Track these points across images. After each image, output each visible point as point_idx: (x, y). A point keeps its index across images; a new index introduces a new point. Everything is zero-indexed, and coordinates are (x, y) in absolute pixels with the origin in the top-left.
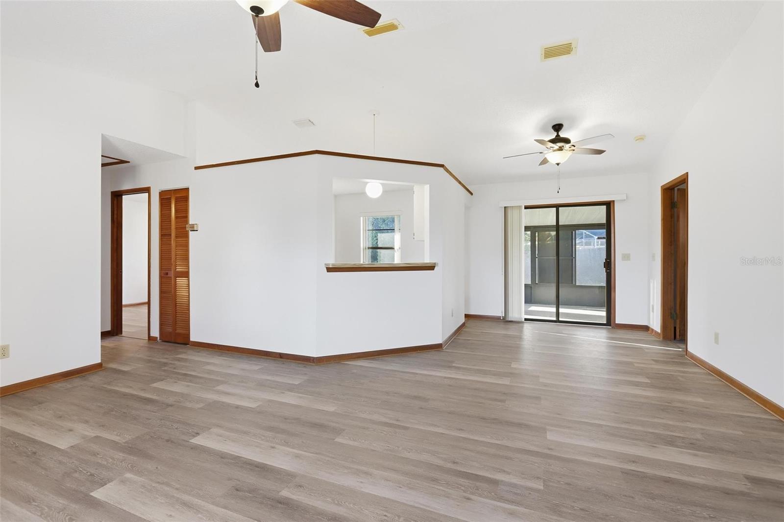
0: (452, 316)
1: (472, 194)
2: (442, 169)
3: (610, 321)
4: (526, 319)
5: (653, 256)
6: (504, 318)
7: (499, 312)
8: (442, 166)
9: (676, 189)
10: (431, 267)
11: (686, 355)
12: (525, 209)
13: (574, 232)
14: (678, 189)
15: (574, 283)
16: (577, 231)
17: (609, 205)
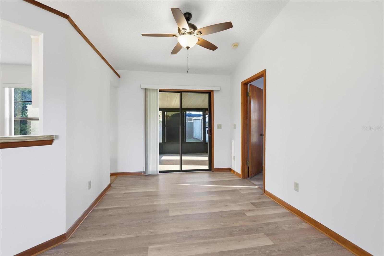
0: (90, 187)
1: (119, 77)
2: (66, 20)
3: (211, 168)
4: (161, 172)
5: (235, 126)
6: (145, 173)
7: (141, 169)
8: (66, 16)
9: (249, 84)
10: (48, 141)
11: (265, 193)
12: (160, 92)
13: (185, 112)
14: (250, 85)
15: (185, 141)
16: (186, 112)
17: (210, 93)
